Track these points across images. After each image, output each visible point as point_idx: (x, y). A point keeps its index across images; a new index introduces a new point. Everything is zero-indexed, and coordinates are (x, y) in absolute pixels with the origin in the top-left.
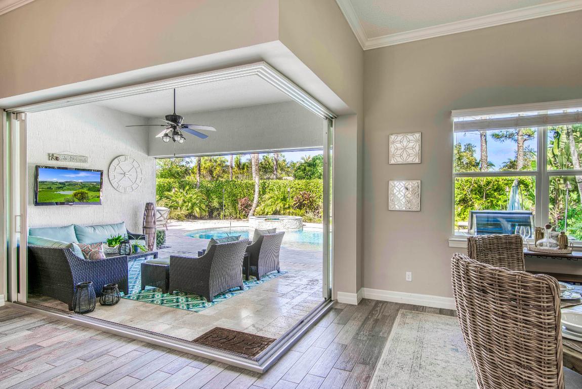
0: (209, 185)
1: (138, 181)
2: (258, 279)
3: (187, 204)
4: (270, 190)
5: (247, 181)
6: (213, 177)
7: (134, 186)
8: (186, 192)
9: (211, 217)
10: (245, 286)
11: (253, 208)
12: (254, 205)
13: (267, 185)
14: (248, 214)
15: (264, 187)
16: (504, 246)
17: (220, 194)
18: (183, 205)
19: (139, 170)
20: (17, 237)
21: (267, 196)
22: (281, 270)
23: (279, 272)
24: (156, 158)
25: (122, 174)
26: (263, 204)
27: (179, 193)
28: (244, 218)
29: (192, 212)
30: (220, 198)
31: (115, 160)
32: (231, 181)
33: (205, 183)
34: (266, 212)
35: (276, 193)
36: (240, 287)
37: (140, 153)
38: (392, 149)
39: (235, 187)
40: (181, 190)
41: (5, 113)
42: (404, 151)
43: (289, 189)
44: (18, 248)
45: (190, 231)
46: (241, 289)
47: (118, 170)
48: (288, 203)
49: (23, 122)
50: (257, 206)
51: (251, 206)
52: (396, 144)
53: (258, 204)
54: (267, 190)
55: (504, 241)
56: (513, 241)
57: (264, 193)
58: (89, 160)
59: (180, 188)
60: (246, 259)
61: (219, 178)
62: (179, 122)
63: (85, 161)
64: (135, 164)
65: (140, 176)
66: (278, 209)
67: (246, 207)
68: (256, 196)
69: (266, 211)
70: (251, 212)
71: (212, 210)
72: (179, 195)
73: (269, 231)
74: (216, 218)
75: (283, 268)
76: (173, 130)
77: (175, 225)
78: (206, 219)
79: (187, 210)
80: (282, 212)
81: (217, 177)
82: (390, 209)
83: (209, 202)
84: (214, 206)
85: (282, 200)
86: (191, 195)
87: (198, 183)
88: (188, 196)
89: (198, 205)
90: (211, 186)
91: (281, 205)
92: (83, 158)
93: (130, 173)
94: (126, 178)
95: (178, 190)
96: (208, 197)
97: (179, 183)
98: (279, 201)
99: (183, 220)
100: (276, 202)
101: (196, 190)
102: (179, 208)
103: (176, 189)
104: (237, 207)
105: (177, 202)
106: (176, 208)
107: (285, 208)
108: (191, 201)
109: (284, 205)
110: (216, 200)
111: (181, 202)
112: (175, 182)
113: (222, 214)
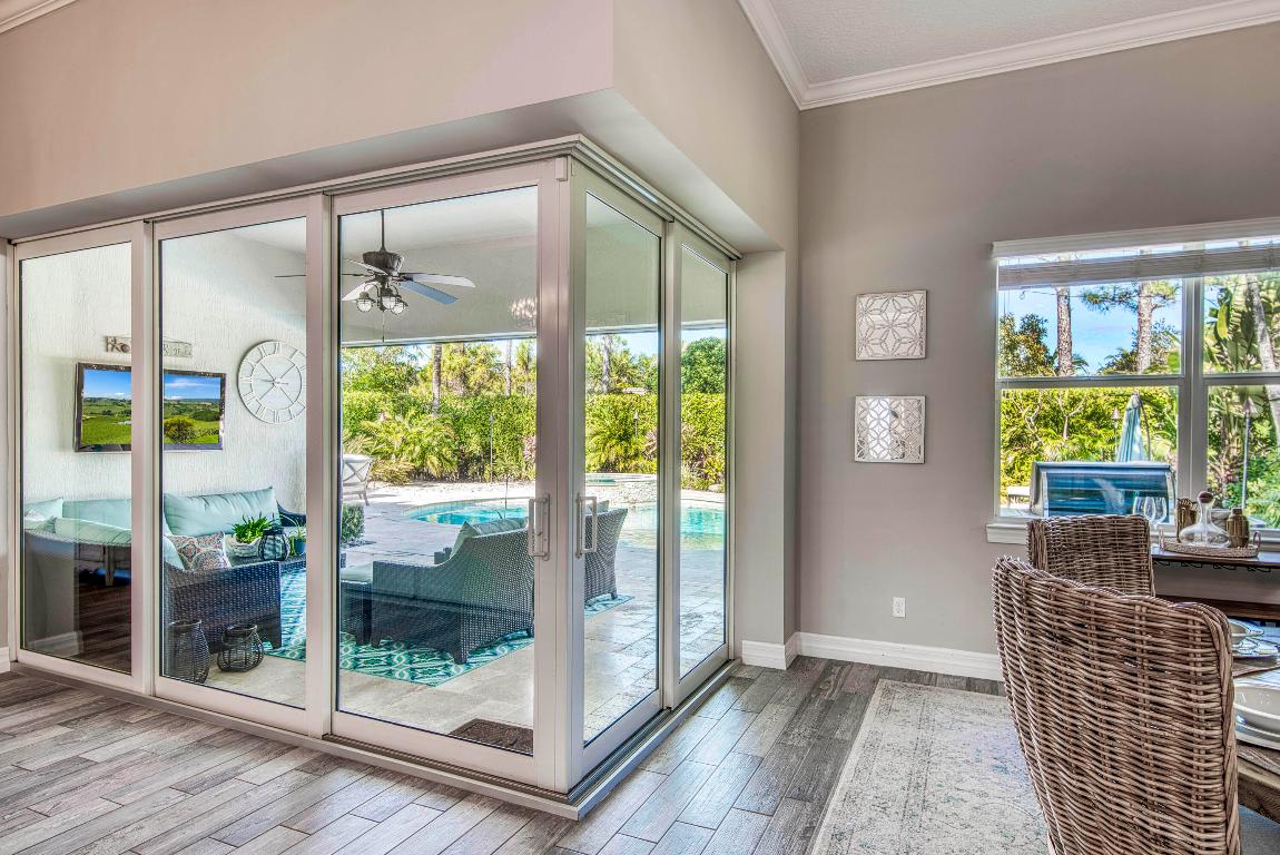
0: (459, 406)
1: (303, 397)
3: (411, 448)
4: (594, 416)
6: (468, 387)
7: (295, 408)
8: (410, 422)
9: (463, 476)
13: (589, 406)
16: (1109, 540)
17: (483, 425)
18: (402, 451)
19: (305, 373)
22: (619, 592)
23: (614, 597)
25: (267, 381)
27: (394, 424)
29: (421, 467)
30: (484, 434)
31: (251, 353)
32: (508, 398)
33: (450, 402)
35: (608, 422)
36: (528, 630)
38: (862, 328)
39: (517, 411)
40: (399, 418)
42: (888, 331)
43: (636, 413)
45: (418, 507)
46: (530, 634)
47: (259, 373)
48: (634, 446)
52: (872, 317)
54: (588, 418)
55: (1108, 530)
56: (1129, 529)
58: (195, 351)
59: (396, 412)
61: (483, 391)
62: (392, 268)
63: (186, 353)
64: (297, 359)
66: (612, 459)
71: (466, 460)
72: (394, 429)
74: (475, 478)
75: (622, 589)
76: (380, 286)
77: (385, 494)
78: (452, 482)
79: (412, 461)
80: (621, 466)
81: (476, 388)
82: (857, 459)
83: (461, 443)
84: (471, 452)
85: (621, 439)
86: (421, 429)
87: (436, 402)
88: (414, 430)
89: (436, 449)
90: (463, 407)
91: (619, 450)
92: (181, 347)
93: (285, 380)
94: (276, 391)
95: (390, 417)
96: (457, 431)
97: (394, 401)
98: (614, 441)
99: (402, 484)
100: (608, 445)
101: (432, 417)
102: (393, 456)
103: (388, 415)
104: (520, 454)
105: (390, 444)
106: (386, 457)
107: (627, 458)
108: (420, 441)
109: (626, 451)
110: (476, 438)
111: (397, 444)
112: (385, 400)
113: (488, 469)
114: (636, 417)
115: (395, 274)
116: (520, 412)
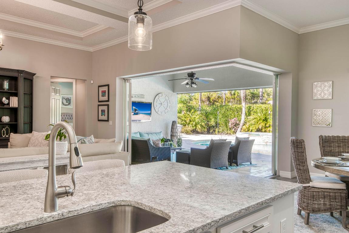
0: (207, 109)
1: (168, 108)
2: (237, 166)
3: (192, 123)
4: (254, 112)
5: (236, 105)
6: (210, 101)
7: (166, 111)
8: (192, 114)
9: (208, 132)
10: (229, 168)
11: (240, 127)
12: (241, 124)
13: (252, 108)
14: (236, 131)
15: (249, 109)
16: (341, 140)
17: (215, 115)
18: (189, 123)
19: (168, 101)
20: (127, 135)
21: (251, 117)
22: (252, 163)
23: (251, 164)
24: (178, 94)
25: (160, 104)
26: (248, 124)
27: (187, 115)
28: (233, 134)
29: (195, 129)
30: (216, 118)
31: (157, 97)
32: (224, 106)
33: (204, 108)
34: (251, 130)
35: (259, 114)
36: (227, 167)
37: (169, 91)
38: (315, 91)
39: (227, 110)
40: (188, 113)
41: (124, 80)
42: (322, 92)
43: (270, 111)
44: (128, 140)
45: (195, 141)
46: (227, 168)
47: (158, 102)
48: (268, 123)
49: (130, 84)
50: (244, 125)
51: (239, 124)
52: (318, 88)
53: (245, 124)
54: (252, 113)
55: (341, 138)
56: (347, 138)
57: (250, 115)
58: (145, 97)
59: (187, 111)
60: (230, 153)
61: (215, 103)
62: (194, 77)
63: (143, 98)
64: (167, 98)
65: (169, 104)
66: (260, 127)
67: (235, 125)
68: (243, 117)
69: (251, 128)
70: (239, 130)
71: (209, 127)
72: (187, 116)
73: (244, 138)
74: (212, 133)
75: (253, 162)
76: (191, 81)
77: (185, 137)
78: (205, 134)
79: (193, 127)
80: (264, 130)
81: (213, 101)
82: (313, 125)
83: (208, 121)
84: (211, 124)
85: (264, 120)
86: (195, 116)
87: (200, 107)
88: (194, 116)
89: (200, 123)
90: (209, 109)
91: (263, 124)
92: (142, 96)
93: (164, 103)
94: (162, 106)
95: (186, 112)
96: (207, 117)
97: (187, 107)
98: (261, 121)
99: (190, 134)
100: (259, 122)
101: (199, 112)
102: (187, 125)
103: (185, 112)
104: (228, 125)
105: (185, 121)
106: (185, 125)
107: (266, 127)
108: (195, 120)
109: (265, 125)
110: (213, 120)
111: (188, 121)
112: (184, 107)
113: (217, 130)
114: (269, 113)
115: (195, 78)
116: (228, 111)
